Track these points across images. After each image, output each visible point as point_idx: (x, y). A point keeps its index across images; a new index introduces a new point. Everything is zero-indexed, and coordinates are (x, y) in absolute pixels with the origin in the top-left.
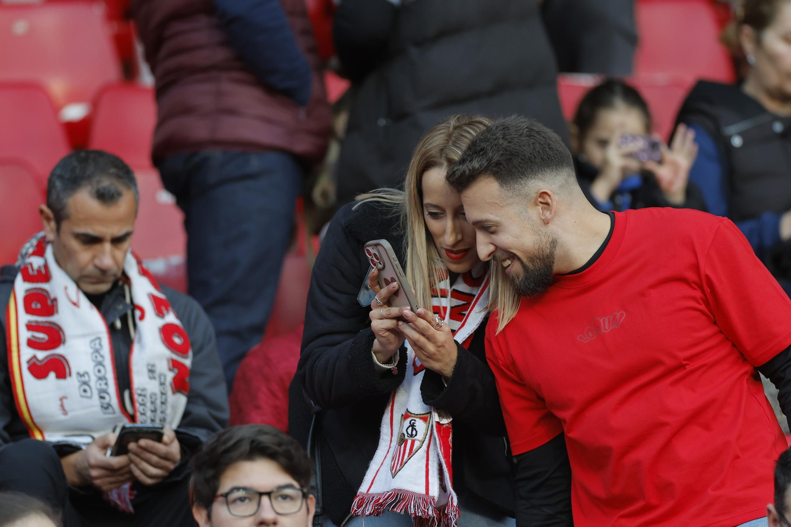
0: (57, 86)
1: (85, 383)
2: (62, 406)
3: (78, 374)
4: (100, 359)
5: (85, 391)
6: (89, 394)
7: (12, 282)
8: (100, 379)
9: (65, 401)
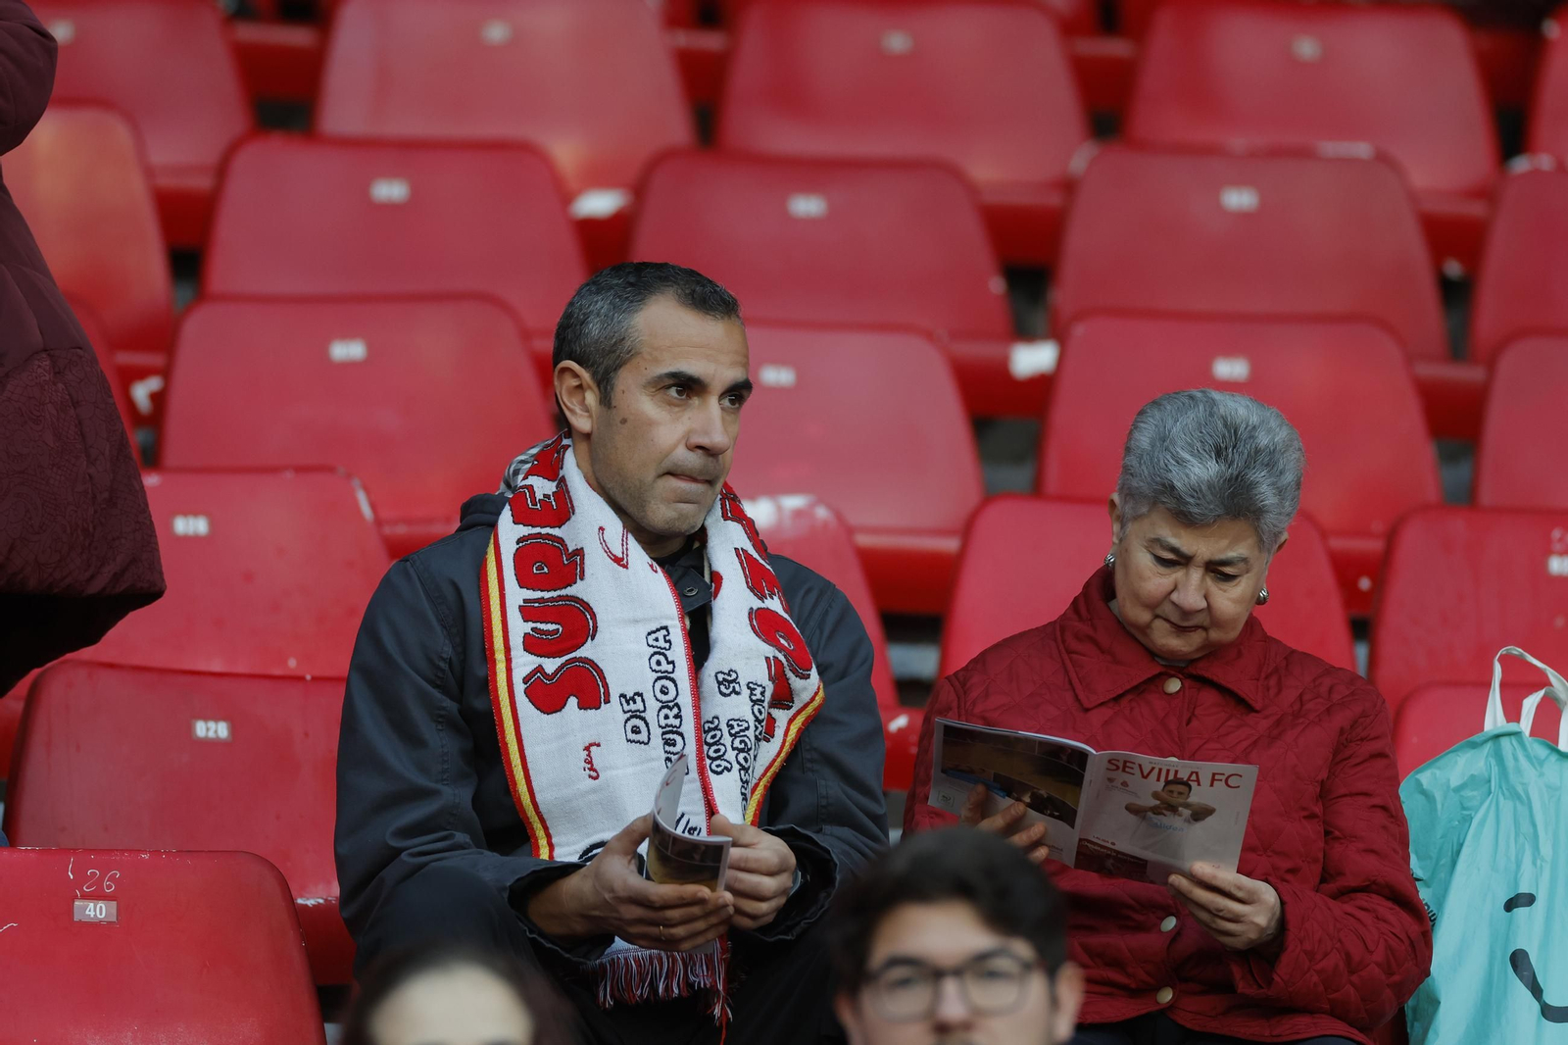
0: (566, 152)
1: (636, 715)
2: (589, 761)
3: (623, 696)
4: (665, 667)
5: (636, 730)
6: (643, 737)
7: (493, 526)
8: (665, 706)
9: (593, 749)
